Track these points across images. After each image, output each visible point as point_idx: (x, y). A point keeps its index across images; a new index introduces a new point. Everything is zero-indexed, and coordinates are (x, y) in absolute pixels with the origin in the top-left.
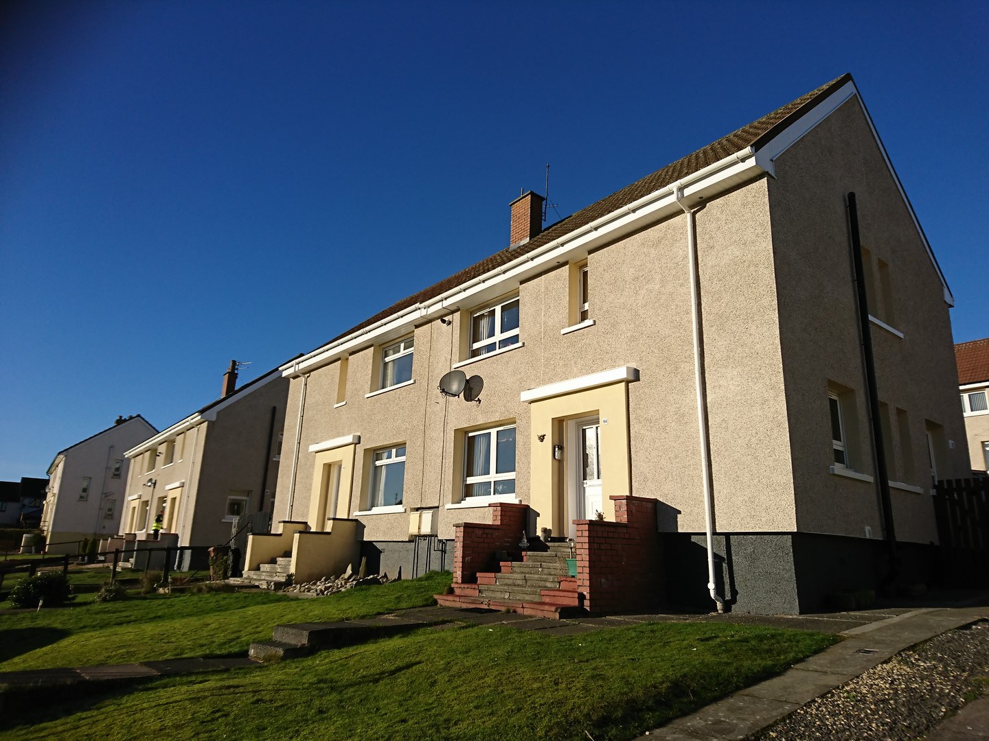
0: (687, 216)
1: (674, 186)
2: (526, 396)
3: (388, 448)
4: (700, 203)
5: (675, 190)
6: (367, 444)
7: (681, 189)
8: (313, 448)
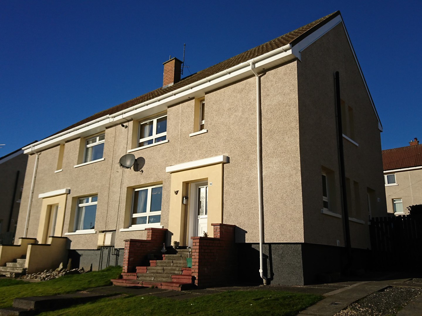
0: (257, 78)
1: (250, 61)
2: (169, 169)
3: (87, 197)
4: (263, 71)
5: (251, 64)
6: (74, 194)
7: (254, 63)
8: (41, 196)
